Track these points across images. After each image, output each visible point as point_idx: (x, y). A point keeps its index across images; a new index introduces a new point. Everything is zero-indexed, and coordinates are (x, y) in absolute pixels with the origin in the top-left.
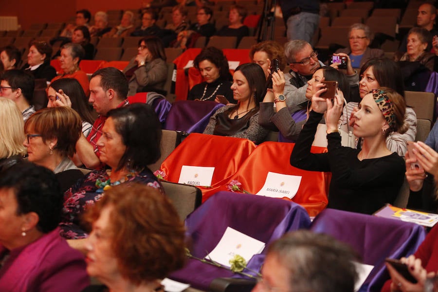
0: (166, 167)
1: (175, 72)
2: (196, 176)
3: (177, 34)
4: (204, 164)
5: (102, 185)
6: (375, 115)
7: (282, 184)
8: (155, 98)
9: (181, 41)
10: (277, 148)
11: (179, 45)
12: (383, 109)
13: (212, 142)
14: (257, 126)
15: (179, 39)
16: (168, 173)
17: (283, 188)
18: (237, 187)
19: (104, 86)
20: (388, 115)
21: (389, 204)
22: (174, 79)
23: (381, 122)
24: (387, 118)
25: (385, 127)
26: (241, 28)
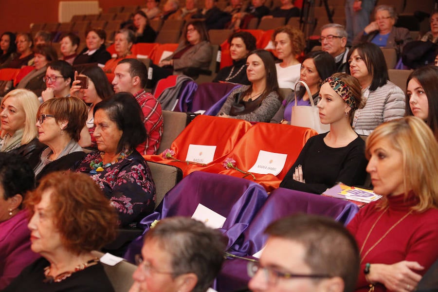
0: (176, 146)
1: (219, 54)
2: (201, 154)
3: (232, 16)
4: (207, 143)
5: (95, 167)
6: (337, 102)
7: (271, 162)
8: (183, 81)
9: (235, 22)
10: (268, 129)
11: (233, 26)
12: (342, 94)
13: (215, 123)
14: (267, 107)
15: (233, 20)
16: (177, 151)
17: (271, 166)
18: (232, 165)
19: (132, 72)
20: (348, 98)
21: (341, 183)
22: (218, 59)
23: (343, 106)
24: (348, 101)
25: (348, 110)
26: (292, 9)
